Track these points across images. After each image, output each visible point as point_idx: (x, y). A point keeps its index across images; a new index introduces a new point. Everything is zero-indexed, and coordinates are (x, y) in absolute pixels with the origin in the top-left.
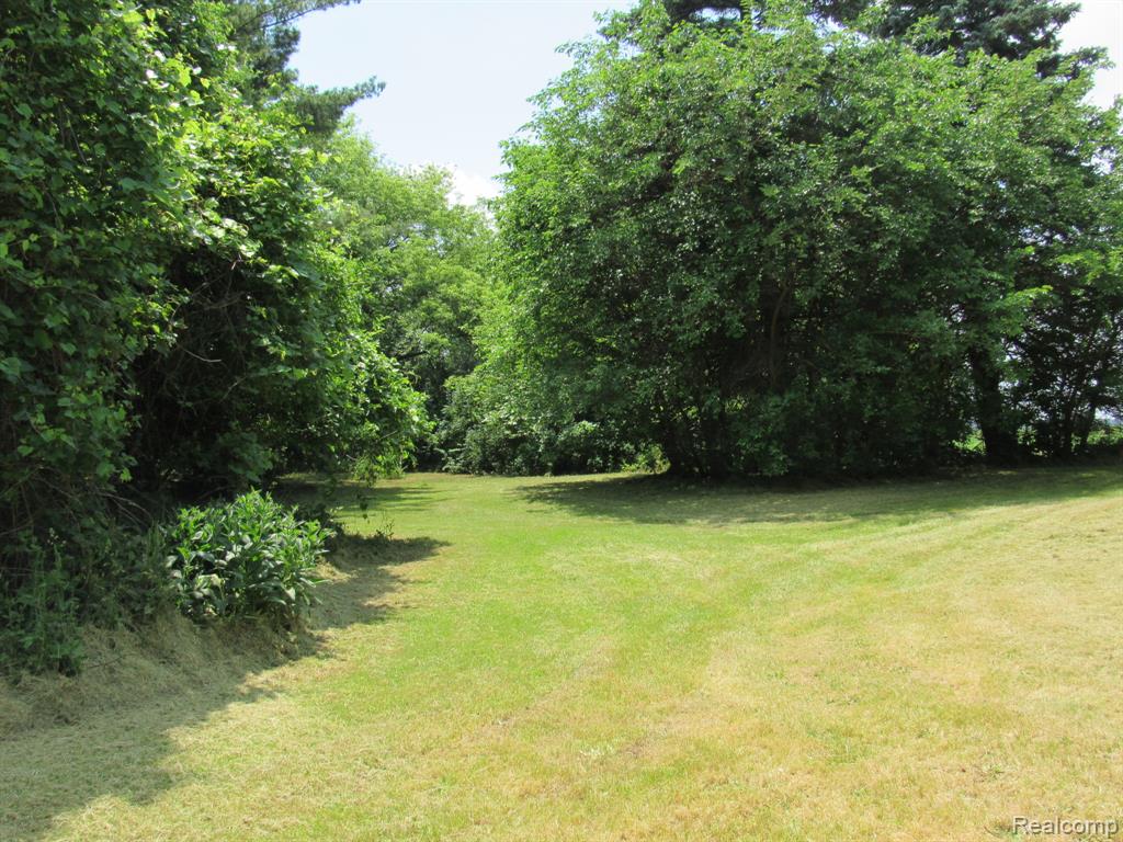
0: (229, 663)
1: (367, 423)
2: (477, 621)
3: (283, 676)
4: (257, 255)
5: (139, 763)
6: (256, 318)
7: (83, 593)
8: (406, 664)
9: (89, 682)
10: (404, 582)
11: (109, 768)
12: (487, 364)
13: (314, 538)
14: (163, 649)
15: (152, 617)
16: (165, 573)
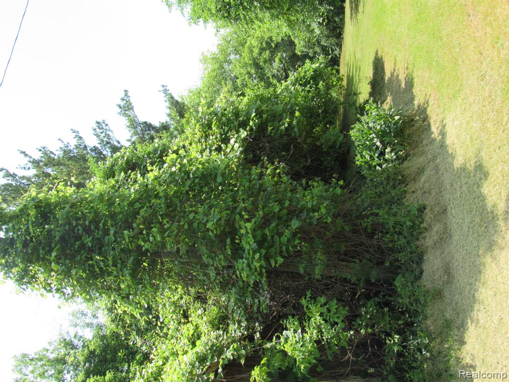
0: (426, 145)
1: (319, 86)
2: (417, 34)
3: (435, 121)
4: (246, 130)
5: (469, 179)
6: (273, 131)
7: (390, 202)
8: (436, 66)
9: (429, 201)
10: (394, 70)
11: (469, 191)
12: (291, 34)
13: (373, 107)
14: (417, 172)
15: (403, 176)
16: (383, 171)
